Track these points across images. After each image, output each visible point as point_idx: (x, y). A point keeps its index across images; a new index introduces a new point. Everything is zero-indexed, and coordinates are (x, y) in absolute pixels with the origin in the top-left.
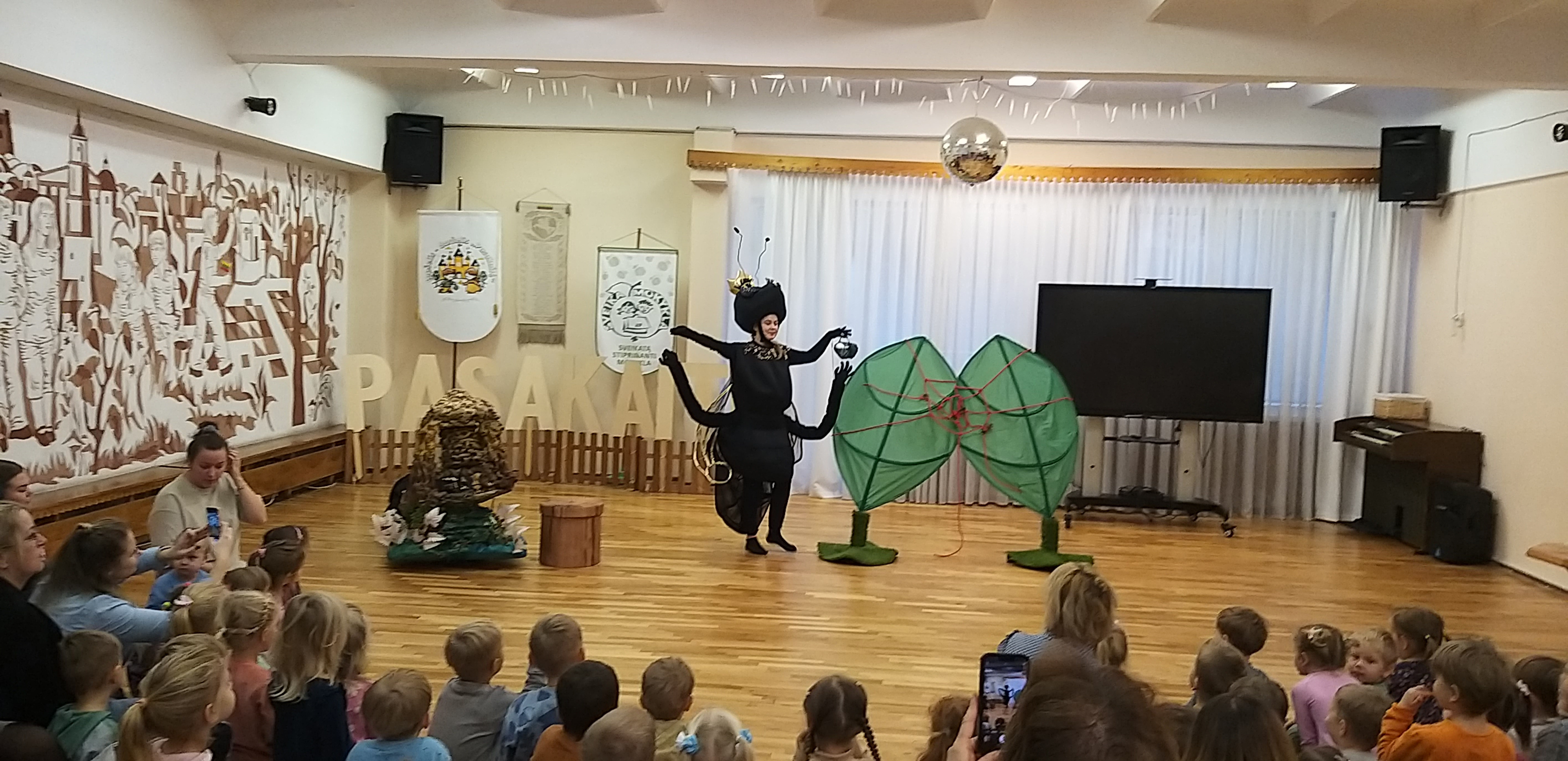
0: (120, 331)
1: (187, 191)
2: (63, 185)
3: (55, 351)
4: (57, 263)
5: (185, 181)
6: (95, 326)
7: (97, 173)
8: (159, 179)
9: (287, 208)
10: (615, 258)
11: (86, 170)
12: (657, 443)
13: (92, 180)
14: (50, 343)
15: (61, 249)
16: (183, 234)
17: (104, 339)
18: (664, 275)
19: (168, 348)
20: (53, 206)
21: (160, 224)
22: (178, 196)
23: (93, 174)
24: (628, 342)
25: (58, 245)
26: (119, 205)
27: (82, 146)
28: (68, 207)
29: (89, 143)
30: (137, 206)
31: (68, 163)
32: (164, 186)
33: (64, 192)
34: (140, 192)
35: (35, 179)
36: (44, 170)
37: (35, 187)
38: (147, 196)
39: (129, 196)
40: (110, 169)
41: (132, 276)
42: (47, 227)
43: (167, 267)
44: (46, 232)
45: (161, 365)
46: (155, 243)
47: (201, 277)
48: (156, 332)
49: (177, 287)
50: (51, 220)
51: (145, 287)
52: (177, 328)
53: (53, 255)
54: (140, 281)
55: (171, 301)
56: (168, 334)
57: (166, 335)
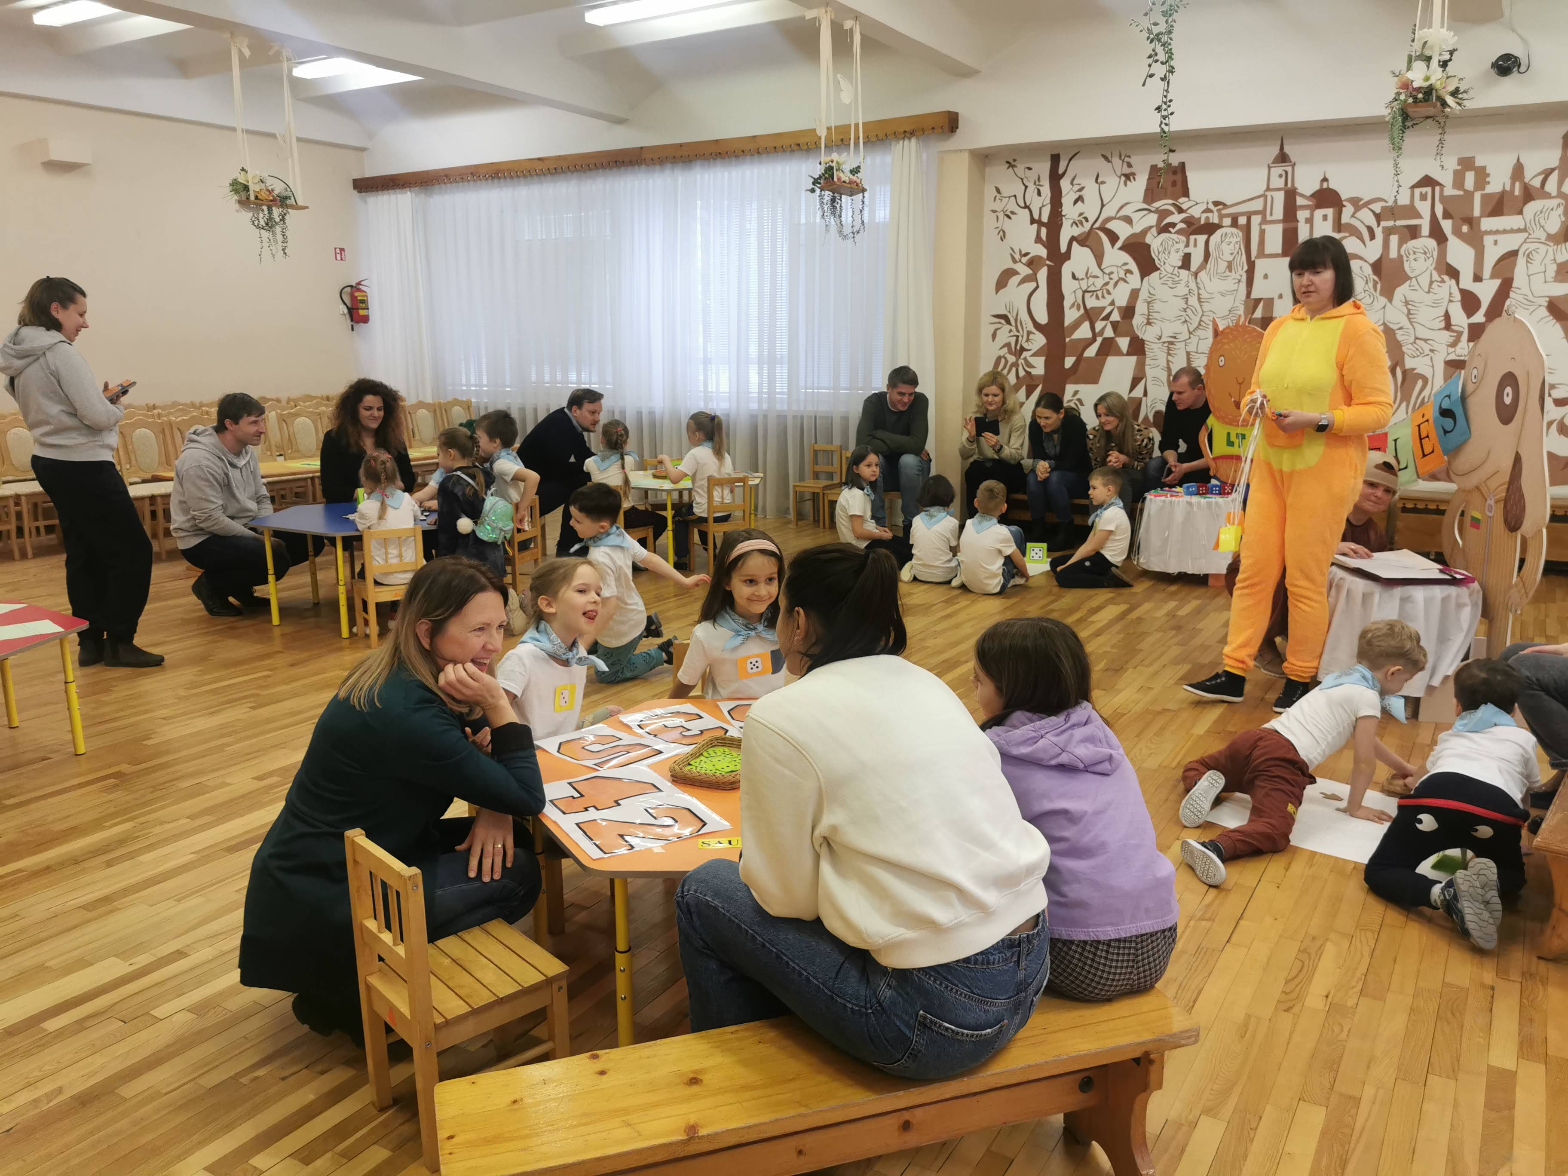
1: (1487, 187)
2: (1256, 213)
4: (1243, 285)
5: (1482, 176)
7: (1309, 193)
8: (1427, 181)
11: (1291, 195)
13: (1300, 201)
16: (1475, 239)
20: (1241, 234)
21: (1425, 230)
22: (1469, 195)
23: (1302, 195)
25: (1246, 268)
26: (1346, 218)
27: (1286, 172)
28: (1262, 233)
29: (1296, 168)
30: (1378, 217)
31: (1265, 191)
32: (1437, 189)
33: (1256, 220)
34: (1386, 201)
35: (1216, 214)
36: (1228, 204)
37: (1216, 221)
38: (1399, 203)
39: (1366, 209)
40: (1331, 187)
41: (1365, 291)
42: (1232, 254)
43: (1436, 276)
44: (1231, 258)
45: (1416, 383)
46: (1414, 253)
47: (1515, 284)
48: (1407, 349)
49: (1457, 296)
50: (1237, 246)
51: (1390, 300)
52: (1454, 344)
53: (1239, 278)
54: (1381, 294)
55: (1443, 313)
56: (1432, 351)
57: (1427, 352)
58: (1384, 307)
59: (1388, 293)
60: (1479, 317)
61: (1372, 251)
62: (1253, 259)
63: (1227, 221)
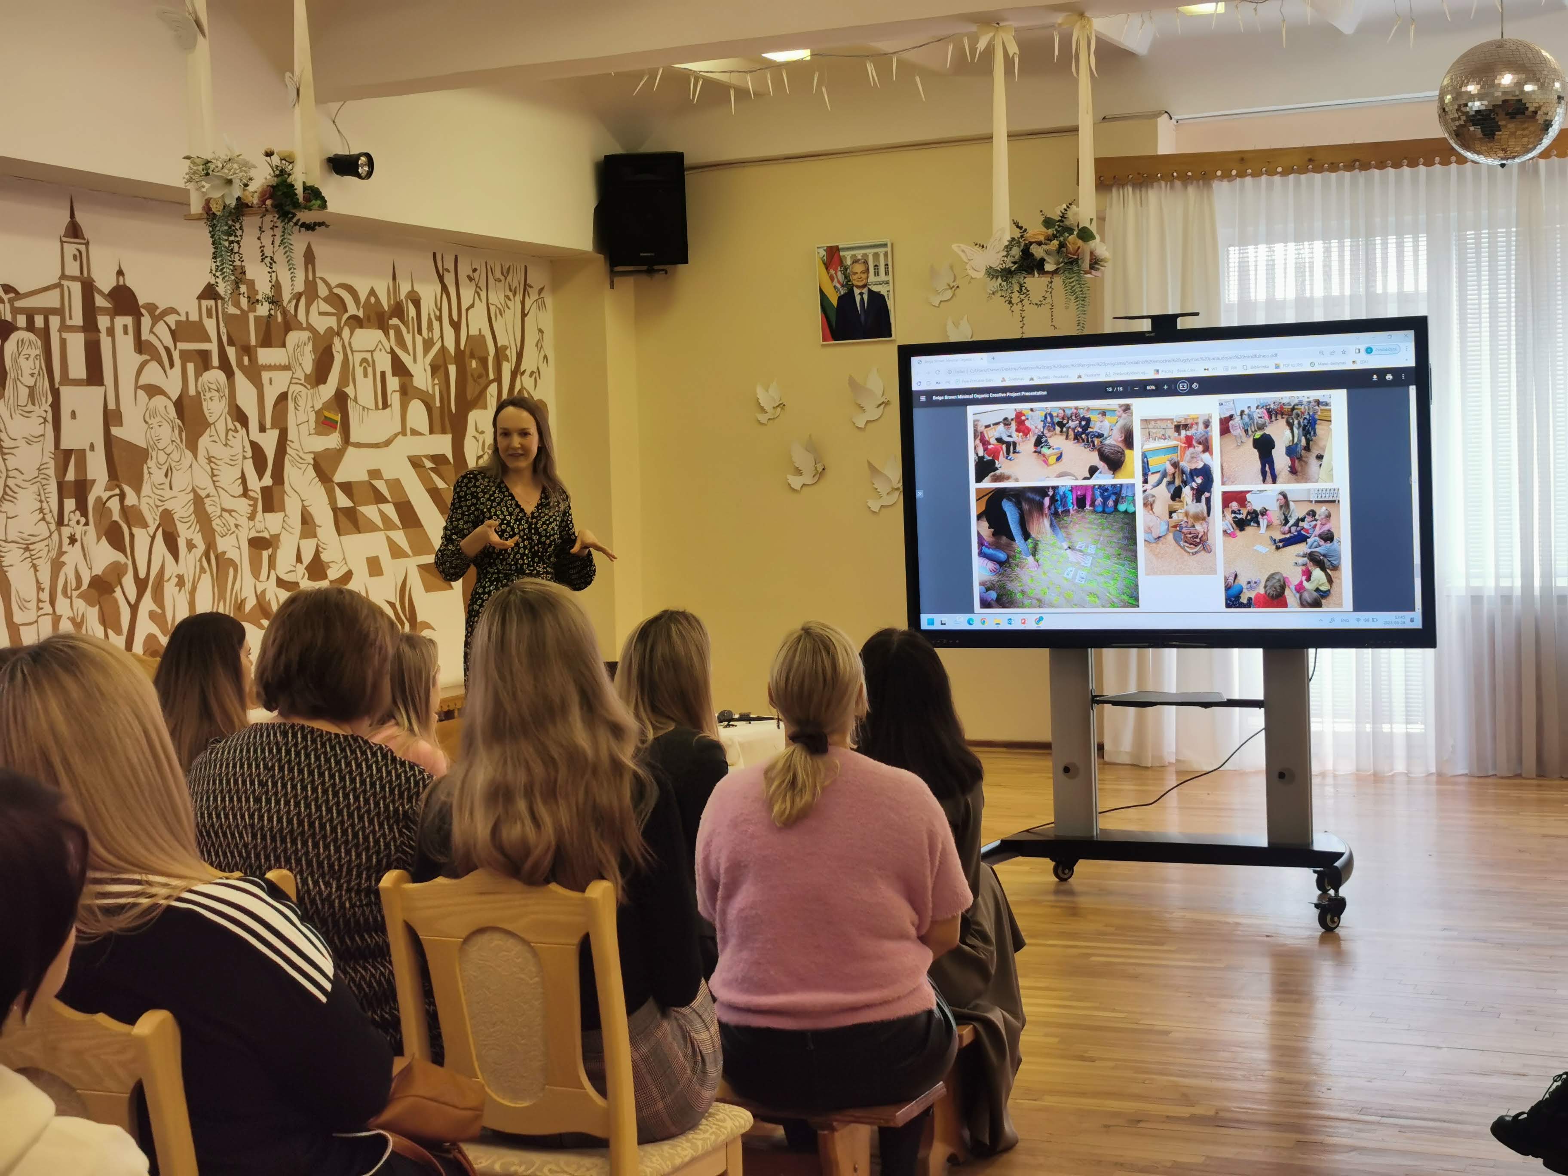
0: (157, 523)
1: (258, 307)
2: (54, 311)
3: (53, 554)
4: (50, 427)
5: (252, 292)
6: (116, 516)
7: (107, 290)
8: (209, 293)
9: (436, 324)
11: (89, 288)
13: (100, 302)
14: (46, 542)
15: (56, 406)
16: (254, 374)
17: (132, 536)
19: (239, 548)
20: (39, 343)
22: (244, 314)
23: (101, 292)
25: (50, 400)
26: (145, 335)
27: (80, 252)
28: (63, 342)
29: (91, 247)
30: (175, 335)
31: (60, 278)
32: (219, 302)
33: (55, 322)
34: (179, 314)
35: (8, 306)
36: (21, 292)
37: (9, 318)
38: (191, 319)
39: (162, 322)
40: (128, 284)
41: (173, 441)
42: (32, 375)
43: (230, 426)
44: (31, 382)
45: (228, 573)
46: (209, 388)
47: (289, 438)
48: (216, 524)
49: (249, 454)
50: (37, 362)
51: (195, 456)
52: (252, 517)
53: (44, 415)
54: (187, 448)
55: (239, 475)
56: (237, 526)
57: (233, 528)
58: (191, 466)
59: (192, 446)
60: (267, 481)
61: (173, 385)
62: (57, 386)
63: (22, 321)
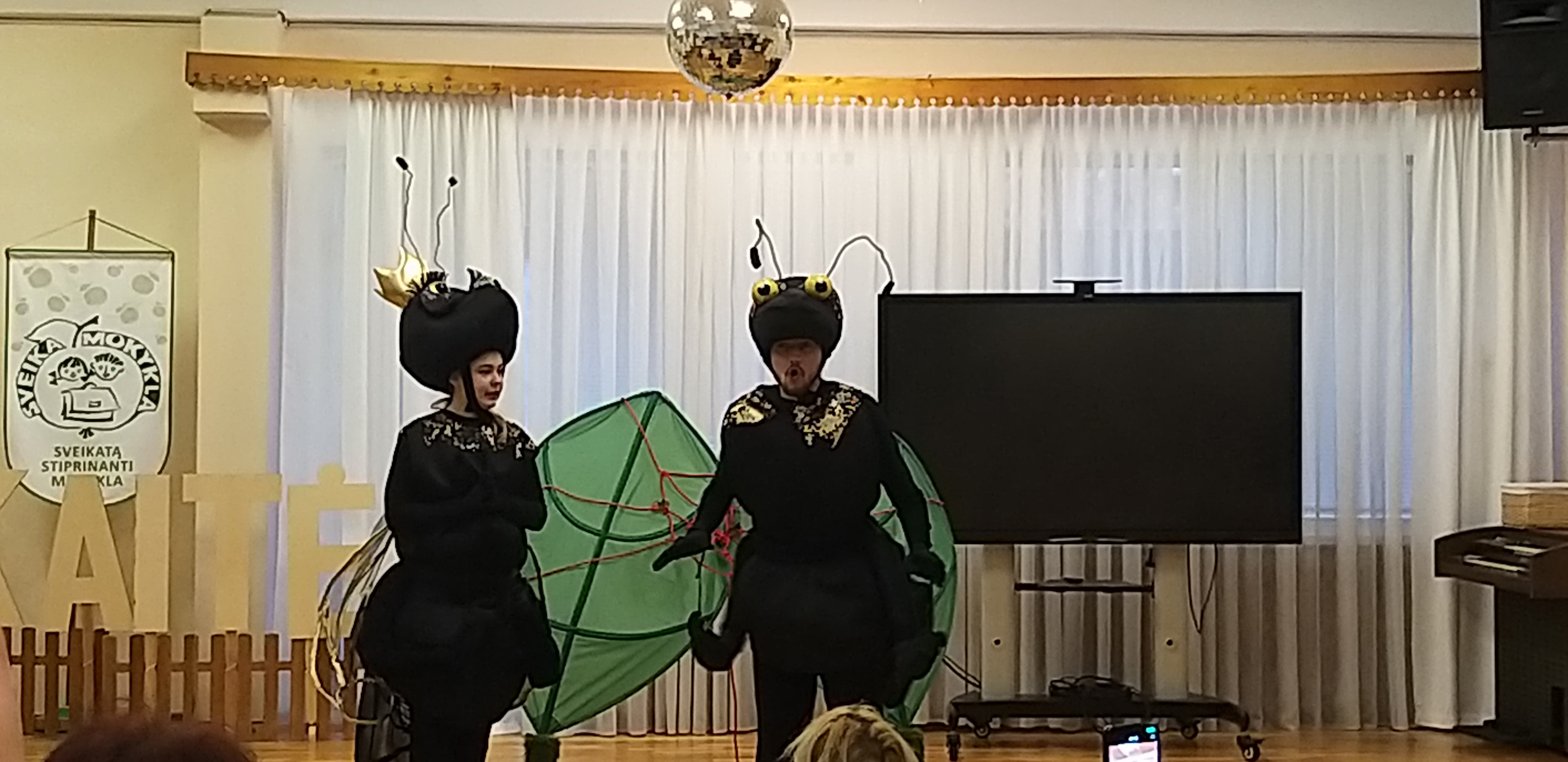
10: (42, 271)
12: (136, 641)
18: (146, 303)
24: (74, 439)
